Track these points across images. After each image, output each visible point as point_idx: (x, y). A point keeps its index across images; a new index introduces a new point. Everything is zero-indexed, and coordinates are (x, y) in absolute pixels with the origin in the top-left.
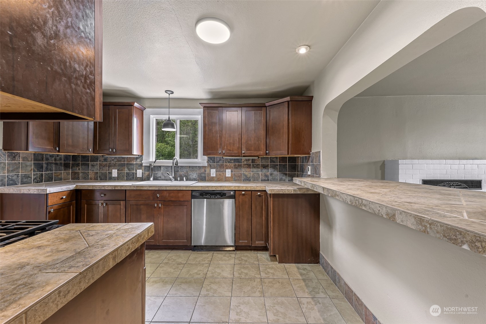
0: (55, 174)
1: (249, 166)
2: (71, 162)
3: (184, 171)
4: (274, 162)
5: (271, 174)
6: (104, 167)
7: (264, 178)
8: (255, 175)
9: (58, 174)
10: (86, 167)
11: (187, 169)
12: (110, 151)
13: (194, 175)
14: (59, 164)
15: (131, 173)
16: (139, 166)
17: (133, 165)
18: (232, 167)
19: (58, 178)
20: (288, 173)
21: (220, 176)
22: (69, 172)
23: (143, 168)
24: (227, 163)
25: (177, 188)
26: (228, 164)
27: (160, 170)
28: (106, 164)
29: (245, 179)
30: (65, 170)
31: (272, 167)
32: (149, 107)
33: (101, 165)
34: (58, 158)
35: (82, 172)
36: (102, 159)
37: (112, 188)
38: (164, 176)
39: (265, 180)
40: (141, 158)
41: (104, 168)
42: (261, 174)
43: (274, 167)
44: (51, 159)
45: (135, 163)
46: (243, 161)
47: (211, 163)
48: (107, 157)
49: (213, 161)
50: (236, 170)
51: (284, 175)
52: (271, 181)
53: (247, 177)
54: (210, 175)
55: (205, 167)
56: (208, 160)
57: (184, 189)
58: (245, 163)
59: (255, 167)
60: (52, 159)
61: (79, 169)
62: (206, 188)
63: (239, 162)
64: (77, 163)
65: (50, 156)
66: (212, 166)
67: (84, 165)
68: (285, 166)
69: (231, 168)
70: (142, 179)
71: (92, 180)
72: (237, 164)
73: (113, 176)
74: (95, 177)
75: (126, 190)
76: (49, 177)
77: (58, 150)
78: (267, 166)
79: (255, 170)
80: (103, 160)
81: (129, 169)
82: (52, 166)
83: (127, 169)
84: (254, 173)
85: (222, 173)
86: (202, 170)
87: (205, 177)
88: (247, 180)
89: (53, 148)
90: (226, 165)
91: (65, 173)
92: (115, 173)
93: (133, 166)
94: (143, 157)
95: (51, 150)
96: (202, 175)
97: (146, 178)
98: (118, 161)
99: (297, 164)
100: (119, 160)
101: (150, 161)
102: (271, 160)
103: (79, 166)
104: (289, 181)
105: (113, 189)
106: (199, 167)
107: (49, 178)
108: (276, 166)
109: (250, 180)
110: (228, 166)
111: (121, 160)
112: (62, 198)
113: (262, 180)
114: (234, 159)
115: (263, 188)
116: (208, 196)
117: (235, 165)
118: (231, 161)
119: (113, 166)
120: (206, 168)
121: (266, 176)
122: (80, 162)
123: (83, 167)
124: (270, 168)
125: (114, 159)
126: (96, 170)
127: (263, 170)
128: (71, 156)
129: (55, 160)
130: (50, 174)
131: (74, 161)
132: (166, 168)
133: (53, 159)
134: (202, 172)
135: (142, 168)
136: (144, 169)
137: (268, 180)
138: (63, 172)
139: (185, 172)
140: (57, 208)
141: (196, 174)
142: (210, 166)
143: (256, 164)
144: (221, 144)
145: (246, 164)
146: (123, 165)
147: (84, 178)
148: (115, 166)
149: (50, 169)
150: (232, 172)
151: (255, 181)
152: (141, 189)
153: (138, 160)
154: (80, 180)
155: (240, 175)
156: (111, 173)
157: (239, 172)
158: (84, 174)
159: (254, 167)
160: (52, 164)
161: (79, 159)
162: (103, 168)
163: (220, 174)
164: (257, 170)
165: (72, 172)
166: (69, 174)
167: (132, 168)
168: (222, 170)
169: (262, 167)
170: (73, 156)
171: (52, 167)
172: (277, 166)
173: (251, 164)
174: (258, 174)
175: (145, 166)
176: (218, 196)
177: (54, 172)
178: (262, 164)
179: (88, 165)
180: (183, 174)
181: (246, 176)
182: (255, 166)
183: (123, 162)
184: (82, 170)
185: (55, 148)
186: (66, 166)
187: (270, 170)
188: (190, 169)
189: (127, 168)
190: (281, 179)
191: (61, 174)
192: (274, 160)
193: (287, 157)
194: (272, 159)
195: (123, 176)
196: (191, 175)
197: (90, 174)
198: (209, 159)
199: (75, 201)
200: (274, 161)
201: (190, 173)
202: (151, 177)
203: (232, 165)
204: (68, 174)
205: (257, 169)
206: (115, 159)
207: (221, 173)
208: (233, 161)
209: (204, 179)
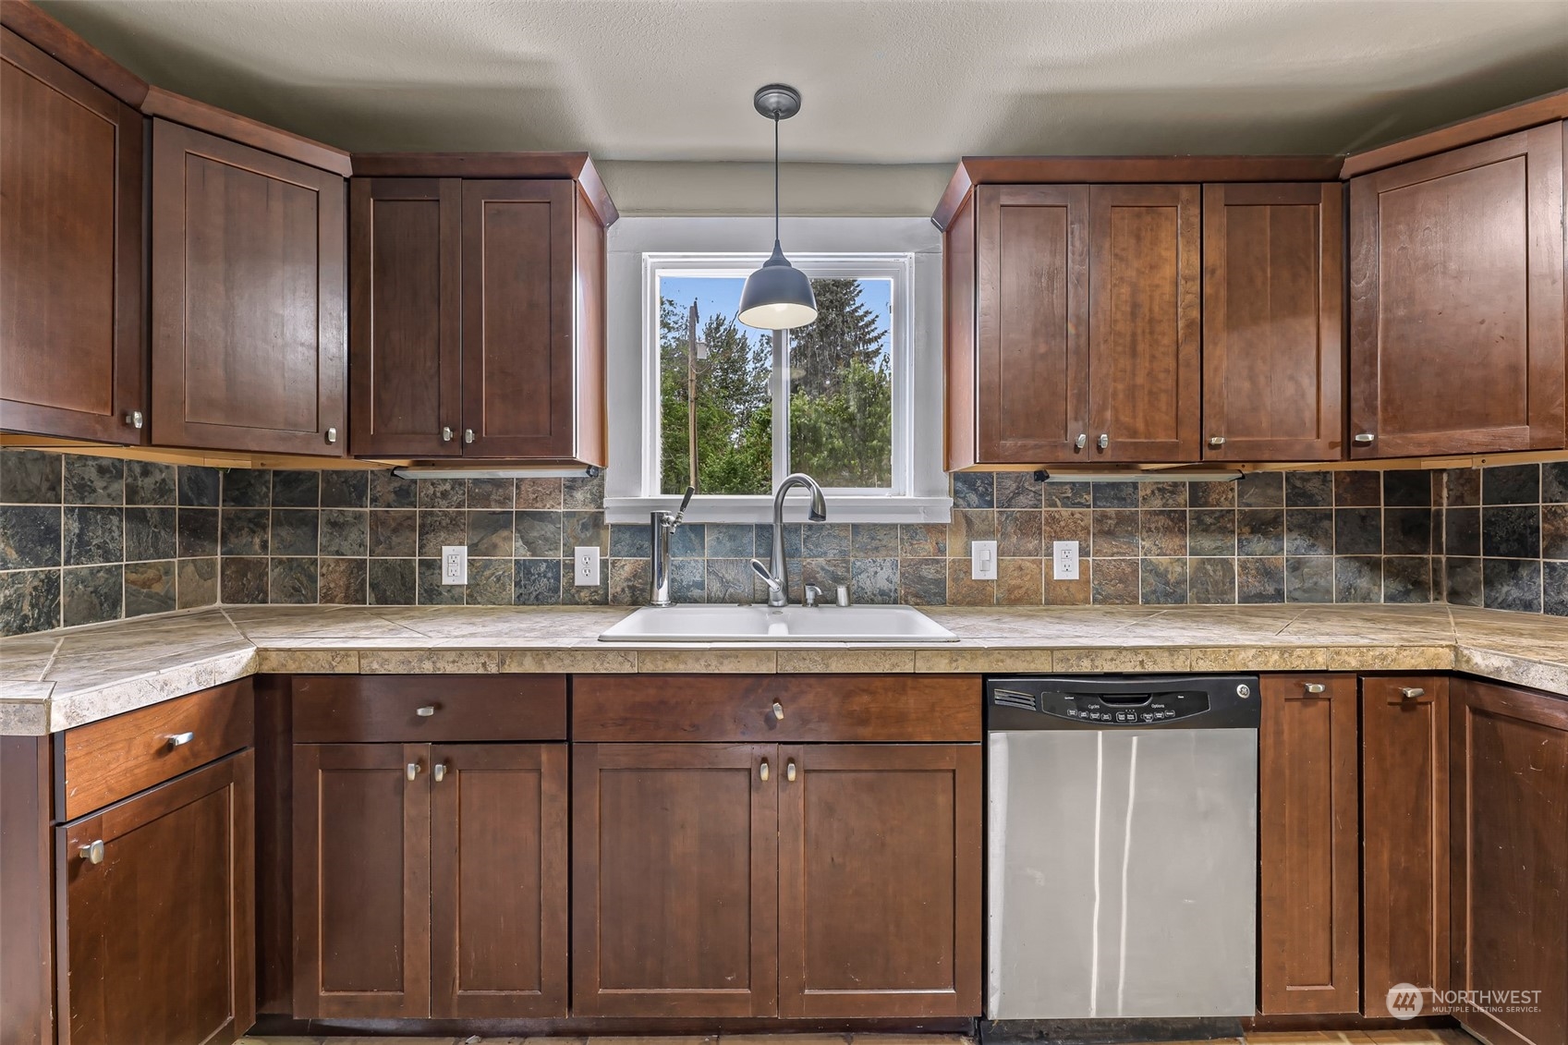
0: (133, 577)
1: (1175, 524)
2: (220, 508)
3: (825, 553)
4: (1310, 499)
5: (1296, 567)
6: (395, 531)
7: (1255, 585)
8: (1206, 573)
9: (151, 574)
10: (299, 531)
11: (844, 543)
12: (447, 438)
13: (883, 574)
14: (155, 518)
15: (545, 565)
16: (585, 527)
17: (553, 522)
18: (1086, 529)
19: (149, 596)
20: (1383, 556)
21: (1021, 577)
22: (212, 564)
23: (607, 536)
24: (1056, 506)
25: (894, 660)
26: (1066, 512)
27: (697, 546)
28: (409, 518)
29: (1154, 592)
30: (187, 550)
31: (1300, 527)
32: (634, 211)
33: (383, 523)
34: (148, 483)
35: (281, 562)
36: (385, 489)
37: (484, 665)
38: (721, 580)
39: (1261, 597)
40: (596, 482)
41: (399, 540)
42: (1240, 566)
43: (1310, 527)
44: (105, 488)
45: (561, 509)
46: (1141, 493)
47: (969, 506)
48: (414, 481)
49: (981, 496)
50: (1105, 545)
51: (1366, 569)
52: (1295, 600)
53: (1167, 583)
54: (968, 572)
55: (938, 529)
56: (956, 492)
57: (942, 666)
58: (1157, 504)
59: (1206, 529)
60: (110, 490)
61: (264, 546)
62: (1079, 658)
63: (1124, 499)
64: (251, 515)
65: (102, 470)
66: (976, 522)
67: (291, 524)
68: (1367, 520)
69: (1082, 534)
70: (602, 600)
71: (332, 601)
72: (1111, 511)
73: (446, 581)
74: (348, 588)
75: (569, 677)
76: (95, 592)
77: (138, 425)
78: (1275, 520)
79: (1207, 543)
80: (392, 497)
81: (529, 544)
82: (111, 531)
83: (520, 543)
84: (1203, 562)
85: (1033, 562)
86: (926, 547)
87: (940, 583)
88: (1167, 595)
89: (109, 414)
90: (1052, 520)
91: (191, 568)
92: (455, 564)
93: (551, 527)
94: (607, 479)
95: (98, 427)
96: (924, 573)
97: (623, 590)
98: (474, 499)
99: (1433, 508)
100: (479, 492)
101: (643, 497)
102: (1294, 487)
103: (264, 528)
104: (1389, 598)
105: (493, 669)
106: (906, 527)
107: (96, 601)
108: (1321, 519)
109: (1181, 599)
110: (1062, 524)
111: (489, 494)
112: (170, 746)
113: (1244, 599)
114: (1097, 486)
115: (1437, 657)
116: (1095, 711)
117: (1100, 520)
118: (1081, 497)
119: (446, 528)
120: (943, 532)
121: (1268, 573)
122: (270, 508)
123: (285, 532)
124: (1290, 530)
125: (448, 487)
126: (356, 547)
127: (1249, 541)
128: (221, 475)
129: (132, 494)
130: (101, 574)
131: (237, 501)
132: (732, 538)
133: (120, 487)
134: (923, 555)
135: (598, 534)
136: (614, 543)
137: (1279, 596)
138: (176, 560)
139: (830, 556)
140: (138, 822)
141: (894, 564)
142: (969, 522)
143: (1213, 512)
144: (1082, 397)
145: (1161, 512)
146: (499, 522)
147: (291, 595)
148: (452, 527)
149: (98, 547)
150: (1083, 552)
151: (1208, 601)
152: (671, 667)
153: (579, 495)
154: (269, 605)
155: (1128, 570)
156: (432, 566)
157: (1124, 554)
158: (291, 569)
159: (1202, 527)
160: (115, 519)
161: (264, 489)
162: (395, 540)
163: (1021, 568)
164: (1219, 544)
165: (225, 564)
166: (212, 575)
167: (546, 540)
168: (1031, 546)
169: (1247, 529)
170: (233, 475)
171: (116, 534)
172: (1325, 523)
173: (1188, 509)
174: (1227, 565)
175: (618, 528)
176: (1159, 710)
177: (124, 563)
178: (1247, 509)
179: (312, 522)
180: (823, 569)
181: (1160, 575)
182: (1208, 520)
183: (501, 503)
184: (277, 550)
185: (124, 415)
186: (196, 529)
187: (1290, 545)
188: (859, 538)
189: (522, 538)
190: (1349, 590)
191: (168, 570)
192: (1313, 486)
193: (1379, 472)
194: (1298, 484)
195: (499, 579)
196: (865, 570)
197: (324, 570)
198: (960, 485)
199: (252, 751)
200: (1311, 496)
201: (858, 564)
202: (659, 587)
203: (1087, 515)
204: (206, 573)
205: (1220, 537)
206: (453, 488)
207: (1026, 561)
208: (1090, 498)
209: (935, 594)
